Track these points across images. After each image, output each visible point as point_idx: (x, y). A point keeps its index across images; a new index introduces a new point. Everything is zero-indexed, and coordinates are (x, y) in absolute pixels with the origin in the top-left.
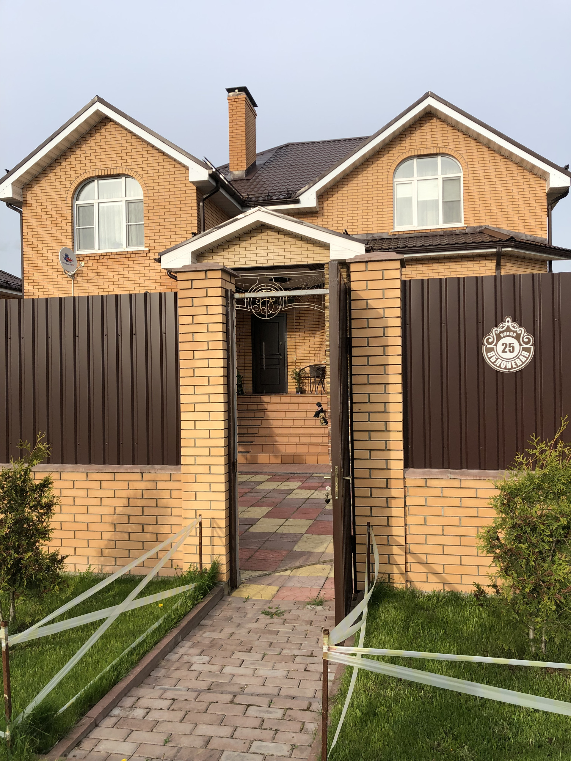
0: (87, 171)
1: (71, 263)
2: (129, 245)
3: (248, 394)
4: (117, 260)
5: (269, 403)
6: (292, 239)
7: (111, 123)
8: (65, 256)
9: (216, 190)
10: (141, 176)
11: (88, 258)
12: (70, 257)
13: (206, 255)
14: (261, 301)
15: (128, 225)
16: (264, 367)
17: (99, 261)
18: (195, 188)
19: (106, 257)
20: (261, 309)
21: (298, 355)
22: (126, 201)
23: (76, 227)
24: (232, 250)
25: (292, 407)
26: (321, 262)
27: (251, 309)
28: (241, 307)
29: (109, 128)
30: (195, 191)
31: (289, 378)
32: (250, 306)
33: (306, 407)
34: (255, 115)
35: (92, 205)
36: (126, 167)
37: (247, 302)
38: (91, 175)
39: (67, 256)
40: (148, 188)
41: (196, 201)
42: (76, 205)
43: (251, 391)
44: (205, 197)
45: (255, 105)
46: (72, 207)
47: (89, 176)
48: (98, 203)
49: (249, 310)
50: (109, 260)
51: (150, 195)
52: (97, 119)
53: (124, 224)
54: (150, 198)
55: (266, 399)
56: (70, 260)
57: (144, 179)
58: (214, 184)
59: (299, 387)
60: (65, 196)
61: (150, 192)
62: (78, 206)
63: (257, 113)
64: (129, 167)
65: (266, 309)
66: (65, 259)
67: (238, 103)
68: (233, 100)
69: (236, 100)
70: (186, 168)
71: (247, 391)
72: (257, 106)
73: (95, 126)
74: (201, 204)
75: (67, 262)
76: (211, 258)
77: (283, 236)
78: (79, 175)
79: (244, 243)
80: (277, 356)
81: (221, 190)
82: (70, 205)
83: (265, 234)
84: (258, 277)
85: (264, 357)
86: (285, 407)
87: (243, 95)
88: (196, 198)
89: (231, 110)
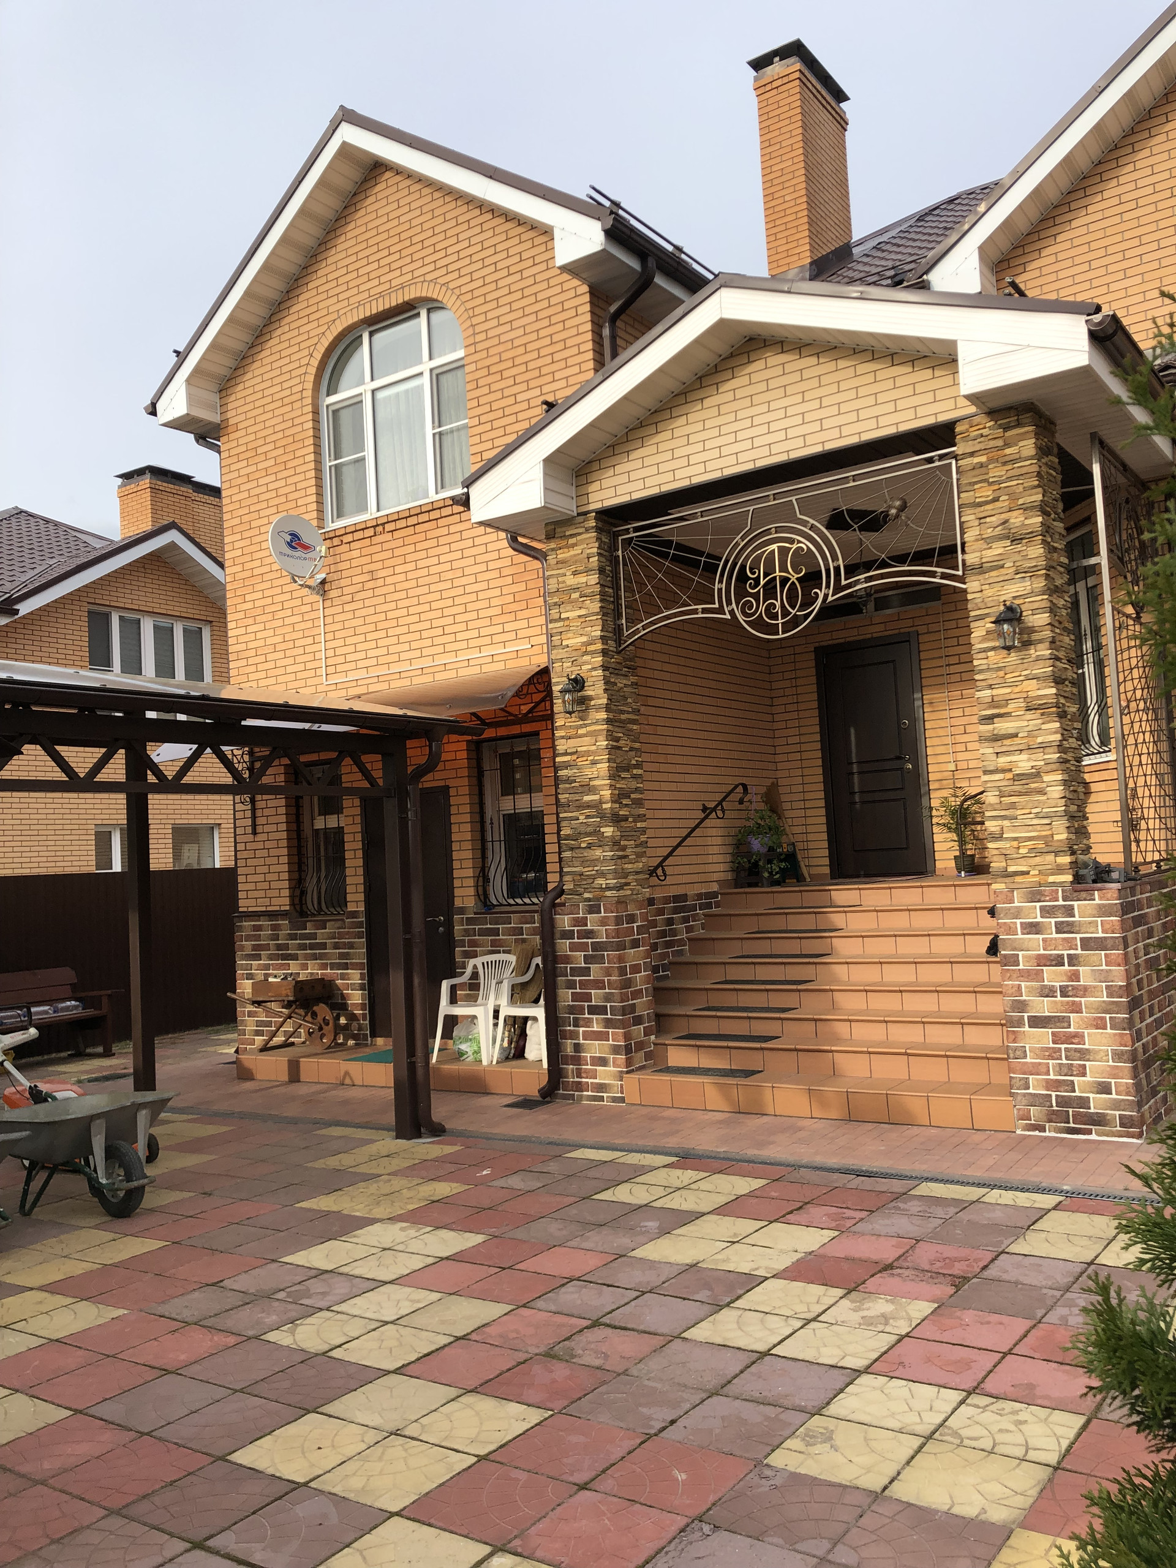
0: (341, 312)
1: (307, 556)
2: (442, 487)
3: (817, 879)
4: (411, 530)
5: (848, 909)
6: (842, 363)
7: (388, 174)
8: (288, 538)
9: (644, 283)
10: (457, 292)
11: (349, 538)
12: (306, 539)
13: (596, 466)
14: (762, 582)
15: (440, 434)
16: (857, 798)
17: (375, 540)
18: (585, 288)
19: (388, 527)
20: (762, 608)
21: (960, 756)
22: (431, 370)
23: (328, 463)
24: (667, 435)
25: (922, 921)
26: (943, 418)
27: (732, 612)
28: (704, 611)
29: (385, 188)
30: (587, 298)
31: (936, 829)
32: (729, 603)
33: (967, 920)
34: (842, 123)
35: (356, 403)
36: (422, 279)
37: (720, 590)
38: (350, 322)
39: (294, 536)
40: (475, 321)
41: (589, 326)
42: (327, 406)
43: (827, 870)
44: (613, 309)
45: (840, 96)
46: (316, 412)
47: (345, 325)
48: (373, 391)
49: (728, 616)
50: (397, 534)
51: (479, 338)
52: (356, 175)
53: (429, 431)
54: (479, 347)
55: (844, 894)
56: (306, 547)
57: (464, 298)
58: (634, 264)
59: (963, 852)
60: (300, 388)
61: (478, 329)
62: (331, 408)
63: (849, 116)
64: (429, 277)
65: (778, 604)
66: (290, 544)
67: (781, 89)
68: (768, 87)
69: (775, 84)
70: (546, 232)
71: (814, 871)
72: (846, 98)
73: (355, 194)
74: (606, 332)
75: (294, 553)
76: (611, 472)
77: (813, 360)
78: (326, 326)
79: (700, 407)
80: (895, 764)
81: (659, 280)
82: (310, 408)
83: (759, 365)
84: (752, 508)
85: (855, 768)
86: (900, 921)
87: (794, 65)
88: (588, 317)
89: (765, 115)
